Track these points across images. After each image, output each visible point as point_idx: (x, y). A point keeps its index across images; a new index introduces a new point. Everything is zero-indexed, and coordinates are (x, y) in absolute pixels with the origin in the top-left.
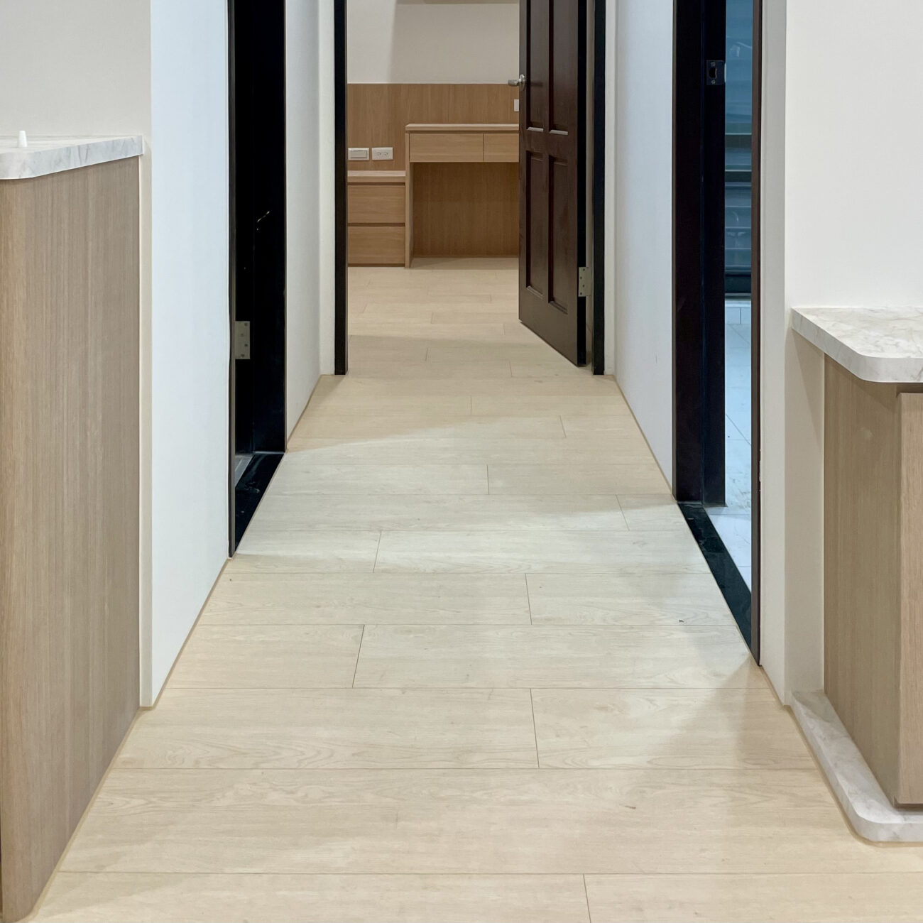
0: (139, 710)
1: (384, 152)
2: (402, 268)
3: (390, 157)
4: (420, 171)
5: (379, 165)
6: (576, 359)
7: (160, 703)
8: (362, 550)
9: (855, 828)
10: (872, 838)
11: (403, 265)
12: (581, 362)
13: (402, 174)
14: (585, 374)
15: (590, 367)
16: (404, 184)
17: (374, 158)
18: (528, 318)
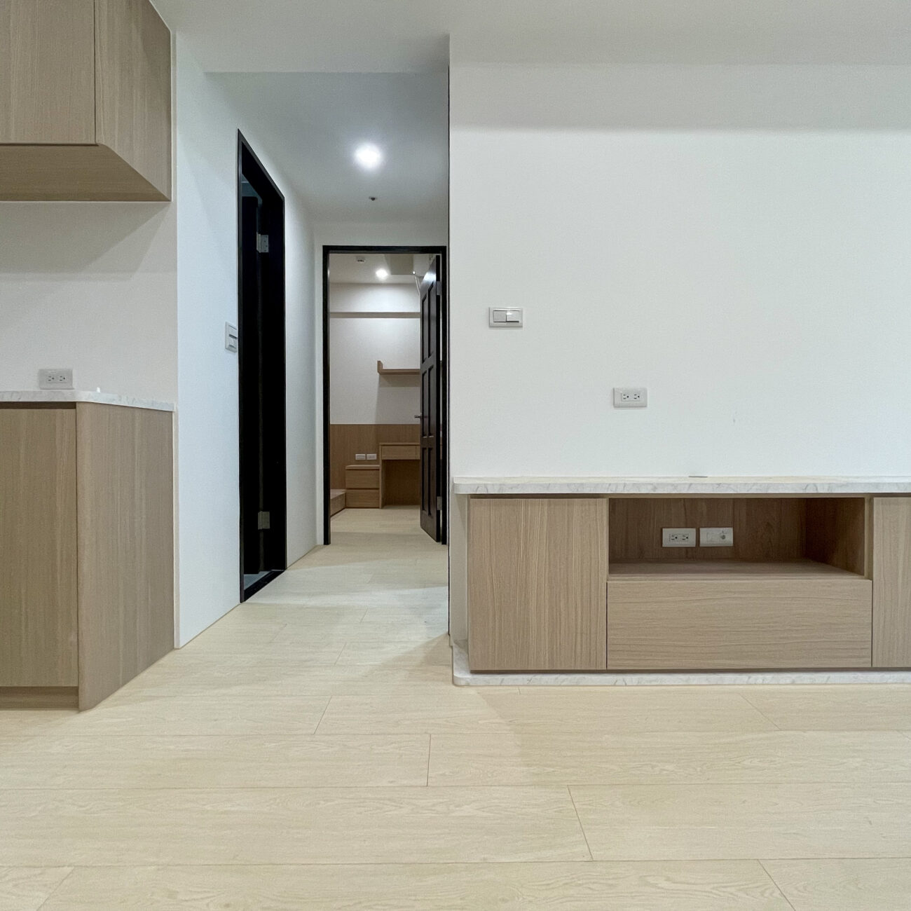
0: (172, 648)
1: (373, 456)
2: (378, 509)
3: (375, 458)
4: (387, 463)
5: (370, 462)
6: (435, 538)
7: (183, 649)
8: (302, 601)
9: (454, 681)
10: (459, 684)
11: (378, 508)
12: (438, 540)
13: (379, 466)
14: (440, 544)
15: (441, 543)
16: (378, 470)
17: (368, 459)
18: (423, 526)
